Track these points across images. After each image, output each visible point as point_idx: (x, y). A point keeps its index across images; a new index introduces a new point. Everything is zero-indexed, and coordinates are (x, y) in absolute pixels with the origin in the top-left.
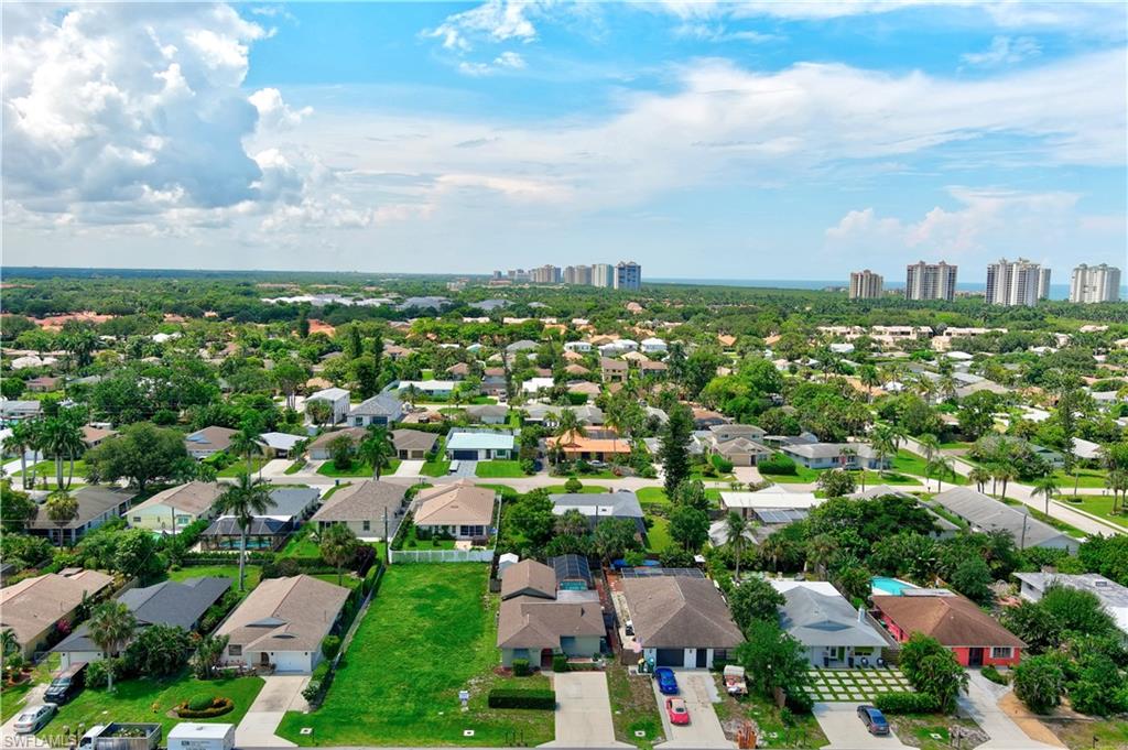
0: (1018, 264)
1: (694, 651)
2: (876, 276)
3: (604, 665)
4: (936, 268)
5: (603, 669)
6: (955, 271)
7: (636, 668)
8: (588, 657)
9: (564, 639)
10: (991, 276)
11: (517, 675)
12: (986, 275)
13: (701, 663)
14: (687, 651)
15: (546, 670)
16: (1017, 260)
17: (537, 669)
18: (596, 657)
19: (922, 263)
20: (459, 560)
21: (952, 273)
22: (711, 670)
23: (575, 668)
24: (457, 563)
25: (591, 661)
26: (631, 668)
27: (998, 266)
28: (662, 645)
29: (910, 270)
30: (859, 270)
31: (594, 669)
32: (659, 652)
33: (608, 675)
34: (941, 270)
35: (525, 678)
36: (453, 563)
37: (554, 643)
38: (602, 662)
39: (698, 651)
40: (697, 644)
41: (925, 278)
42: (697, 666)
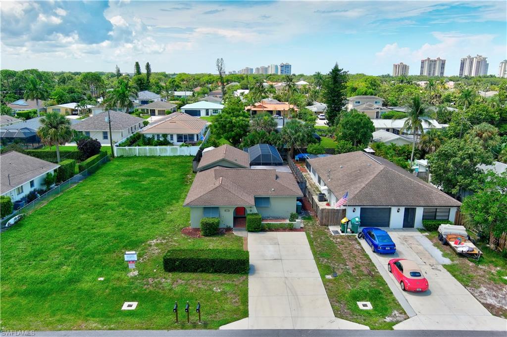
0: (476, 58)
1: (402, 210)
2: (406, 65)
3: (302, 225)
4: (435, 61)
5: (301, 229)
6: (445, 62)
7: (338, 229)
8: (284, 219)
9: (258, 200)
10: (463, 64)
11: (206, 235)
12: (460, 64)
13: (408, 223)
14: (394, 210)
15: (240, 230)
16: (476, 56)
17: (229, 229)
18: (293, 218)
19: (429, 59)
20: (172, 155)
21: (443, 64)
22: (421, 230)
23: (271, 229)
24: (170, 157)
25: (287, 222)
26: (332, 229)
27: (466, 59)
28: (367, 203)
29: (423, 62)
30: (398, 63)
31: (292, 229)
32: (363, 211)
33: (308, 236)
34: (438, 62)
35: (214, 239)
36: (167, 156)
37: (247, 201)
38: (299, 222)
39: (406, 209)
40: (405, 202)
41: (430, 65)
42: (405, 226)
